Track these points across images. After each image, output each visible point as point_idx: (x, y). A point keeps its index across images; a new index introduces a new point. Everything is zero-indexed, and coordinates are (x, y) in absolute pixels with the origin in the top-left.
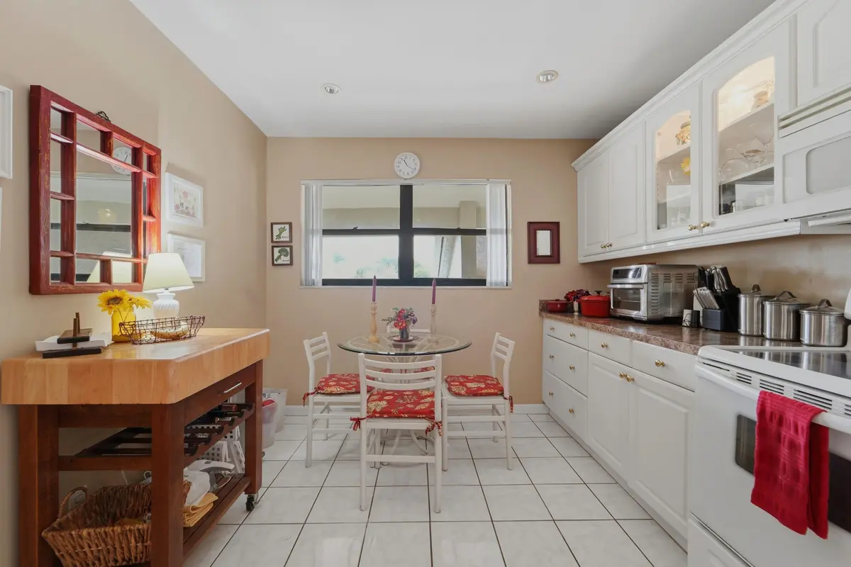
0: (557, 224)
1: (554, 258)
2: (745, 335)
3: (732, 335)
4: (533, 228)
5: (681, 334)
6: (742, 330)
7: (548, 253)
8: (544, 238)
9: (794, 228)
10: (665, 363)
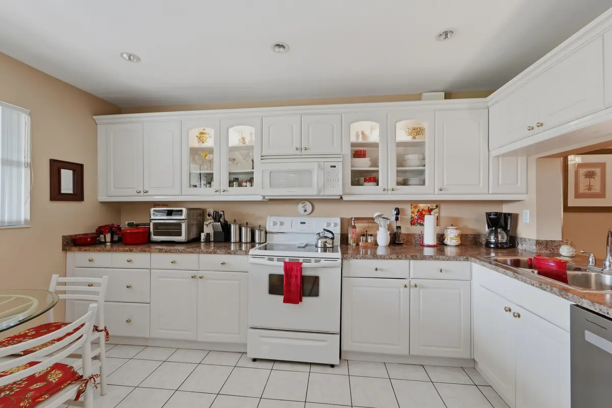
0: (81, 166)
1: (78, 195)
2: (234, 243)
3: (227, 244)
4: (56, 167)
5: (200, 246)
6: (233, 240)
7: (71, 192)
8: (67, 176)
9: (260, 198)
10: (225, 262)
